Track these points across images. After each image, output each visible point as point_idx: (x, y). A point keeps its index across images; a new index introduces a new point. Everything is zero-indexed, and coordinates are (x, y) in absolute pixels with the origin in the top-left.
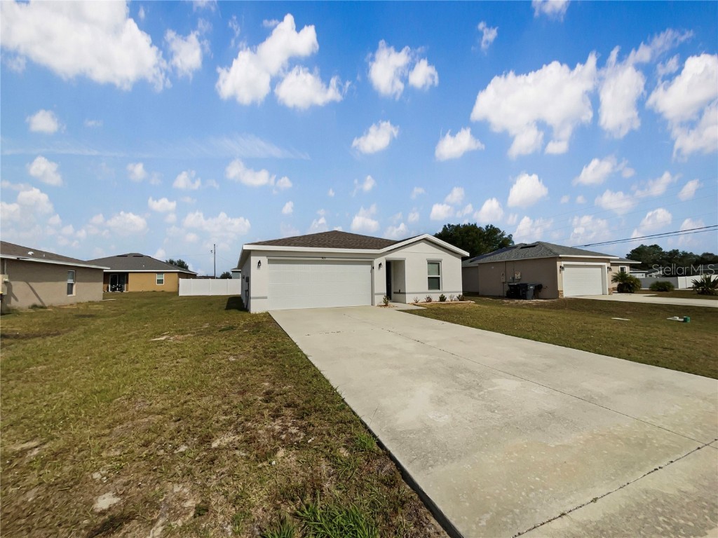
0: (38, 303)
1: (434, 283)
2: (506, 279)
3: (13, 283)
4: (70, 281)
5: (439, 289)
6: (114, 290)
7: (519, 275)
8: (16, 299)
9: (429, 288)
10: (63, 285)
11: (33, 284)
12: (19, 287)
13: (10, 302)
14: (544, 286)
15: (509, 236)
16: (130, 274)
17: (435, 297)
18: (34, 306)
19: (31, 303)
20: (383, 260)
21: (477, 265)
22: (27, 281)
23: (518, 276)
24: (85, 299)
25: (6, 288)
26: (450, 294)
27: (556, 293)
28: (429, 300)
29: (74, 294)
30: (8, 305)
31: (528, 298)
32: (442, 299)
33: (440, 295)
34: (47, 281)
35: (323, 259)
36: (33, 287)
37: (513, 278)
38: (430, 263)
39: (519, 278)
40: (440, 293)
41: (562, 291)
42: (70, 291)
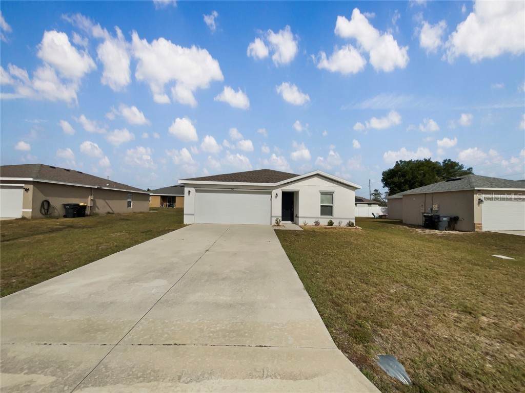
0: (111, 211)
1: (327, 210)
2: (425, 210)
3: (96, 200)
4: (129, 200)
5: (332, 215)
6: (169, 206)
7: (437, 206)
8: (98, 209)
9: (322, 214)
10: (125, 203)
11: (107, 201)
12: (100, 203)
13: (95, 210)
14: (461, 218)
15: (469, 169)
16: (176, 197)
17: (324, 221)
18: (109, 213)
19: (106, 211)
20: (279, 192)
21: (401, 197)
22: (104, 199)
23: (435, 207)
24: (138, 210)
25: (92, 203)
26: (338, 220)
27: (472, 226)
28: (317, 224)
29: (132, 207)
30: (94, 212)
31: (440, 228)
32: (331, 224)
33: (329, 220)
34: (115, 200)
35: (232, 190)
36: (108, 203)
37: (432, 210)
38: (323, 193)
39: (437, 209)
40: (329, 218)
41: (480, 224)
42: (129, 205)
